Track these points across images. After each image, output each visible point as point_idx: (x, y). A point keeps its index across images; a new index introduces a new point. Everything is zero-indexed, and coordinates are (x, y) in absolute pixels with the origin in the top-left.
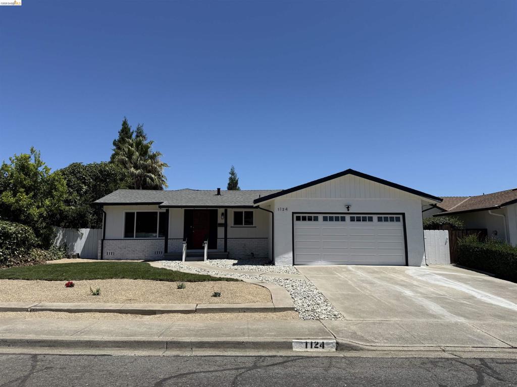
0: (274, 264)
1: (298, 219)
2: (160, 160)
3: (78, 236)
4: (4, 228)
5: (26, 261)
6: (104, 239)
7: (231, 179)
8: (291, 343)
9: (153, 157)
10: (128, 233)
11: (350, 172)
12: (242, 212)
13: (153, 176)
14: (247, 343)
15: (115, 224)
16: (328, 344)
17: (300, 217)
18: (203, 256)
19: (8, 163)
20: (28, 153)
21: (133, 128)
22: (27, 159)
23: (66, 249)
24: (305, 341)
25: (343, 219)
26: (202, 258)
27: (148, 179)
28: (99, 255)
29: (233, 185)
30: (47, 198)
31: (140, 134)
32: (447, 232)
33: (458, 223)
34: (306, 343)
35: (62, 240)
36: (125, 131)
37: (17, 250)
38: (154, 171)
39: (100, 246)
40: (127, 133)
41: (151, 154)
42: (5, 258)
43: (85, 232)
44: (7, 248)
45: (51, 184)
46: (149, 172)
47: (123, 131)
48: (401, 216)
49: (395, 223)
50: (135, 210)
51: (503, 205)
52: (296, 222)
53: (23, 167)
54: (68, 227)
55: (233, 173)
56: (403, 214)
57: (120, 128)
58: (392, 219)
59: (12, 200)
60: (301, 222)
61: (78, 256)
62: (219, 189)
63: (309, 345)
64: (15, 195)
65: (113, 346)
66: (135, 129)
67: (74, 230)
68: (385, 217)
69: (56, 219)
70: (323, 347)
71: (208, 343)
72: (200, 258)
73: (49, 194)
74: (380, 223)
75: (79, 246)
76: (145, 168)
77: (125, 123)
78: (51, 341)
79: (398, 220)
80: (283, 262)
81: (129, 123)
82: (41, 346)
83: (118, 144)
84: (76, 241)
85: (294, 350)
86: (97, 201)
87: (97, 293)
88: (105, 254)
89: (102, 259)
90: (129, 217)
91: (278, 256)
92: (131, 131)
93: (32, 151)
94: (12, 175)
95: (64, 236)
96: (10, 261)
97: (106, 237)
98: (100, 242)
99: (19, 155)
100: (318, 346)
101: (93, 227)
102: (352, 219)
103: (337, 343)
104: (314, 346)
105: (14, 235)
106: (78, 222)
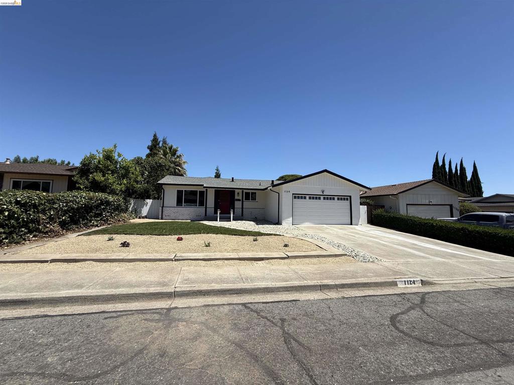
0: (281, 224)
1: (295, 197)
2: (184, 159)
3: (144, 204)
4: (106, 198)
5: (119, 221)
6: (163, 207)
7: (216, 173)
8: (396, 282)
9: (179, 157)
10: (179, 202)
11: (326, 171)
12: (249, 193)
13: (180, 168)
14: (371, 283)
15: (170, 197)
16: (417, 281)
17: (296, 196)
18: (230, 218)
19: (95, 153)
20: (112, 148)
21: (160, 139)
22: (111, 151)
23: (137, 213)
24: (404, 280)
25: (320, 198)
26: (229, 220)
27: (177, 170)
28: (160, 216)
29: (218, 176)
30: (124, 178)
31: (165, 142)
32: (366, 206)
33: (371, 202)
34: (405, 281)
35: (133, 206)
36: (155, 140)
37: (113, 213)
38: (180, 165)
39: (160, 211)
40: (156, 142)
41: (179, 155)
42: (107, 218)
43: (149, 201)
44: (108, 212)
45: (127, 169)
46: (177, 166)
47: (153, 140)
48: (349, 197)
49: (346, 201)
50: (183, 189)
51: (399, 193)
52: (294, 200)
53: (108, 157)
54: (138, 198)
55: (217, 170)
56: (350, 197)
57: (152, 138)
58: (344, 199)
59: (103, 179)
60: (297, 200)
61: (146, 217)
62: (233, 178)
63: (407, 283)
64: (104, 176)
65: (283, 291)
66: (162, 140)
67: (142, 200)
68: (341, 198)
69: (129, 193)
70: (415, 284)
71: (347, 284)
72: (228, 220)
73: (125, 176)
74: (338, 201)
75: (145, 211)
76: (174, 163)
77: (155, 136)
78: (237, 290)
79: (347, 199)
80: (287, 223)
81: (158, 136)
82: (230, 294)
83: (151, 148)
84: (143, 207)
85: (399, 286)
86: (159, 182)
87: (208, 245)
88: (164, 216)
89: (162, 219)
90: (180, 193)
91: (284, 219)
92: (159, 141)
93: (115, 146)
94: (99, 162)
95: (134, 204)
96: (110, 221)
97: (165, 205)
98: (161, 208)
99: (106, 148)
100: (412, 283)
101: (154, 198)
102: (324, 199)
103: (422, 280)
104: (409, 283)
105: (112, 203)
106: (144, 195)
